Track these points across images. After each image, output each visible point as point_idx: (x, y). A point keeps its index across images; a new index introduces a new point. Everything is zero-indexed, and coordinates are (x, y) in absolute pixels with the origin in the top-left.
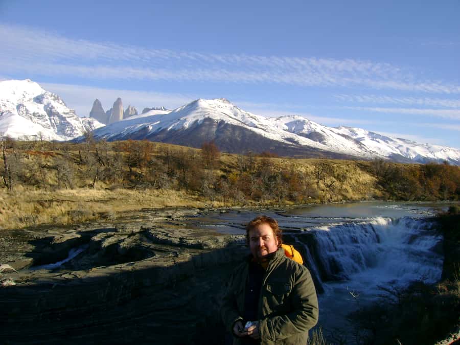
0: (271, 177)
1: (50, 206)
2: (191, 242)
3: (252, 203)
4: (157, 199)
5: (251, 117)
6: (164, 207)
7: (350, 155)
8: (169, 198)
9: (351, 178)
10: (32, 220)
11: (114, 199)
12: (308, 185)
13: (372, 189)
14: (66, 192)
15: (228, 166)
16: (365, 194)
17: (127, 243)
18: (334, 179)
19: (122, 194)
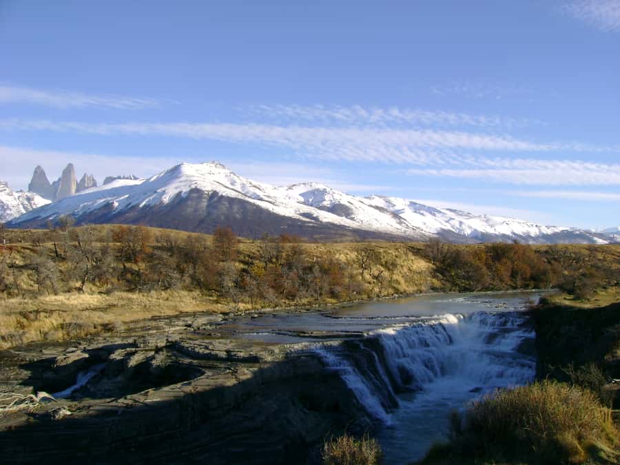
0: (304, 269)
1: (36, 318)
2: (242, 354)
3: (285, 303)
4: (167, 303)
5: (254, 186)
6: (177, 313)
7: (386, 234)
8: (182, 301)
9: (402, 266)
10: (17, 338)
11: (114, 306)
12: (352, 277)
13: (429, 278)
14: (50, 299)
15: (249, 256)
16: (421, 284)
17: (160, 360)
18: (382, 269)
19: (122, 299)
